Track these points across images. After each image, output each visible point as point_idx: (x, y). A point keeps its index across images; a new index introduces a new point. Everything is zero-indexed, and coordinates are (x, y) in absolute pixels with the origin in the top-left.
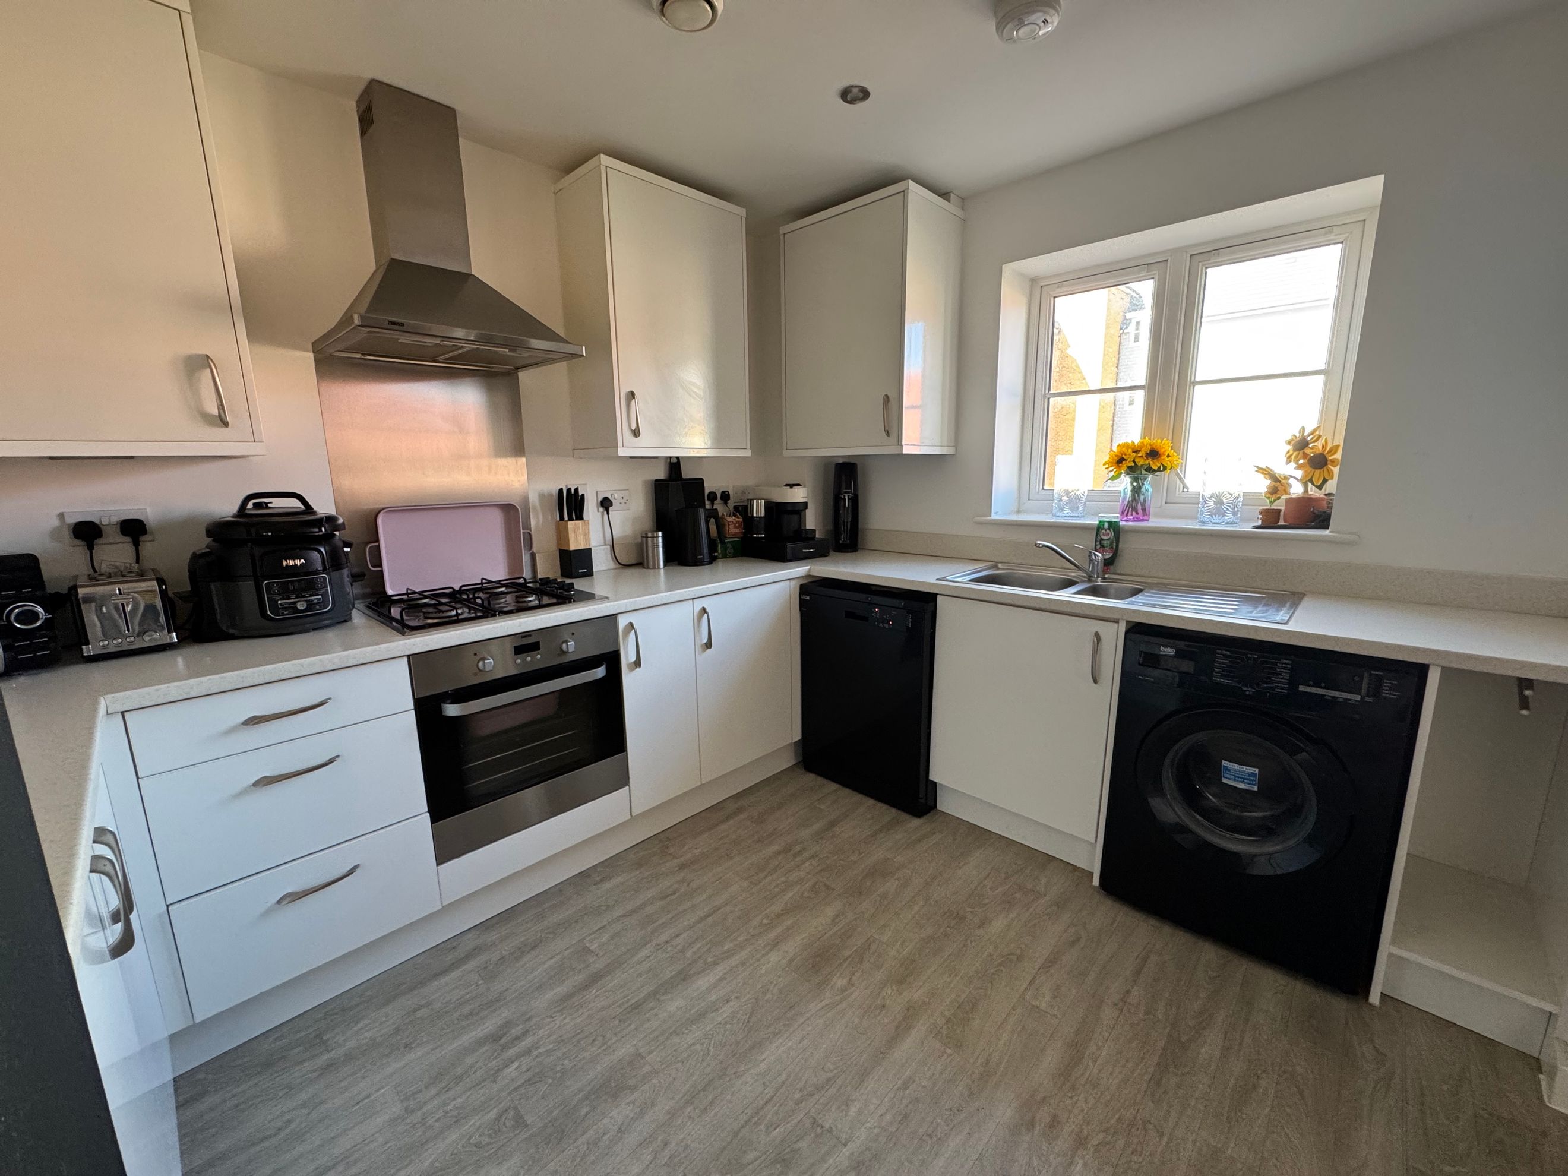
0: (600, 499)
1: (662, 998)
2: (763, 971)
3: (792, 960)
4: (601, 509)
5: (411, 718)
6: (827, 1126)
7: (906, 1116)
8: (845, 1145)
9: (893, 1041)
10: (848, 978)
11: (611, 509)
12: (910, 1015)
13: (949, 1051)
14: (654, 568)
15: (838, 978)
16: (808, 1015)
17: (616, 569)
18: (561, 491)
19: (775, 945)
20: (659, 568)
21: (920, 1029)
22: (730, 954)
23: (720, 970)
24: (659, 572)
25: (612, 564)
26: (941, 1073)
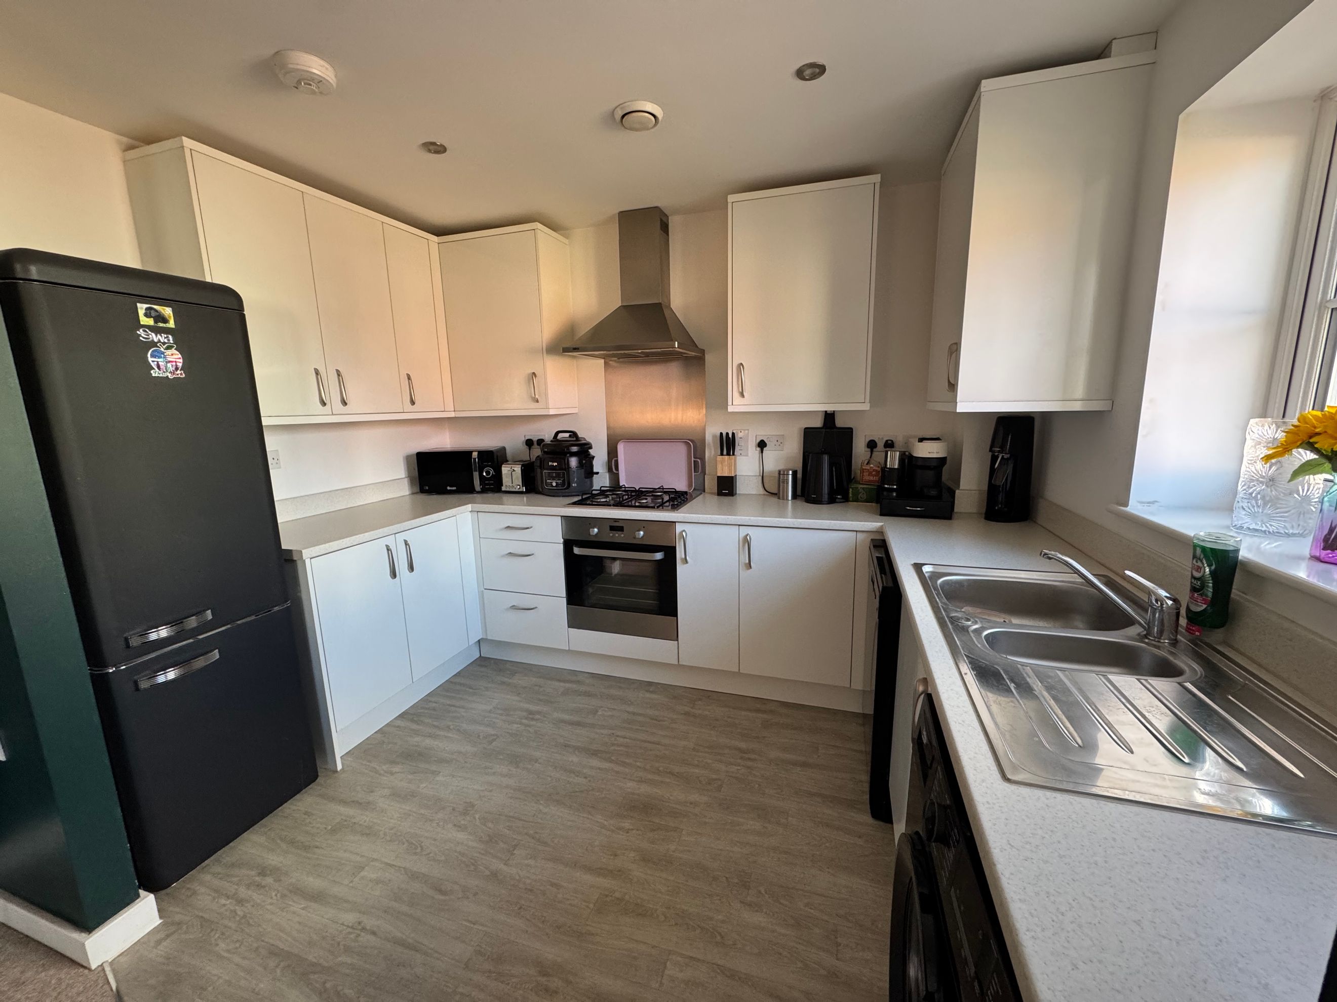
0: (758, 441)
1: (577, 752)
2: (616, 784)
3: (633, 794)
4: (759, 449)
5: (561, 547)
6: (515, 852)
7: (531, 890)
8: (505, 864)
9: (588, 869)
10: (631, 827)
11: (765, 449)
12: (618, 874)
13: (591, 906)
14: (783, 499)
15: (628, 823)
16: (590, 817)
17: (764, 495)
18: (721, 434)
19: (641, 781)
20: (787, 499)
21: (605, 883)
22: (624, 764)
23: (607, 765)
24: (788, 503)
25: (762, 491)
26: (570, 904)
